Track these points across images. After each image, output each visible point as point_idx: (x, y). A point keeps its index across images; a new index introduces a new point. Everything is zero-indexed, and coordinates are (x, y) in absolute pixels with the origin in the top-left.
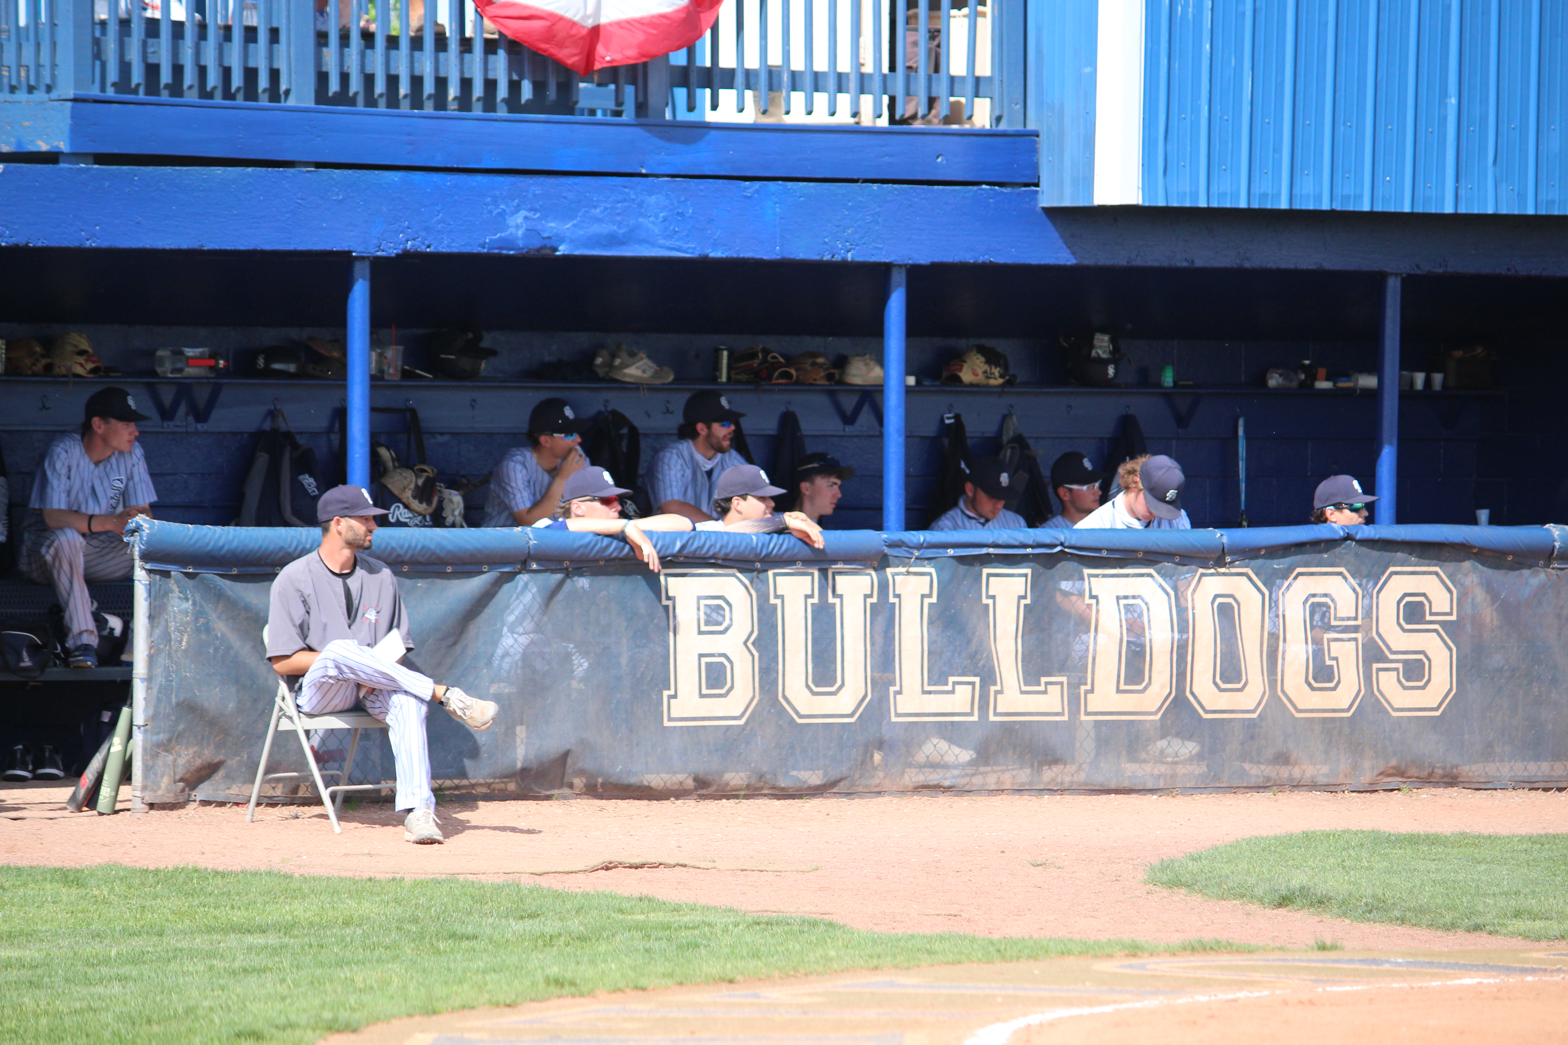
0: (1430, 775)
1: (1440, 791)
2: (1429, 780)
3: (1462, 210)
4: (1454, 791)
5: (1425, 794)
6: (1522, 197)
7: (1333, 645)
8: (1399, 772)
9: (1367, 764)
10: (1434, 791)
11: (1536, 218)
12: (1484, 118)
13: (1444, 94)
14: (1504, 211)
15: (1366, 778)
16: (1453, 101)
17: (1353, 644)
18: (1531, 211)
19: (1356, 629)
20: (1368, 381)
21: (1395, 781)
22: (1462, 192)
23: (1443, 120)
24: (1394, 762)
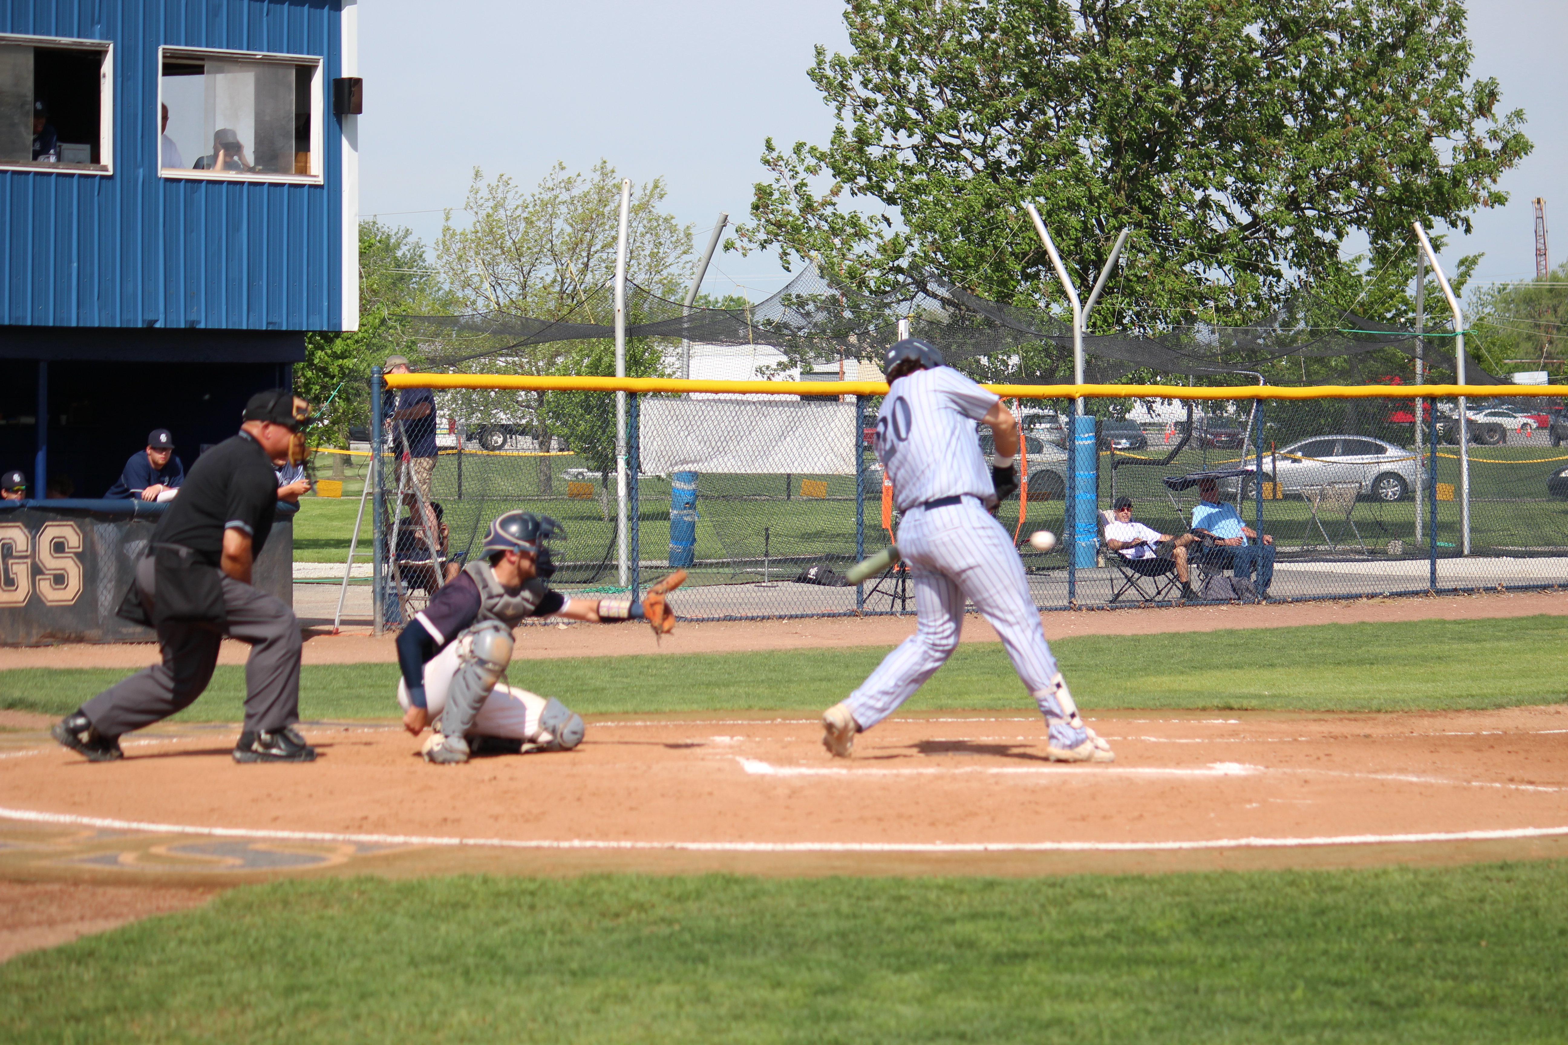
0: (69, 636)
1: (74, 645)
2: (67, 640)
3: (81, 325)
4: (82, 646)
5: (66, 648)
6: (113, 317)
7: (15, 567)
8: (52, 635)
9: (34, 632)
10: (71, 646)
11: (121, 330)
12: (92, 275)
13: (70, 261)
14: (104, 325)
15: (34, 640)
16: (75, 265)
17: (25, 566)
18: (118, 325)
19: (26, 557)
20: (29, 420)
21: (49, 640)
22: (81, 315)
23: (70, 275)
24: (49, 630)
